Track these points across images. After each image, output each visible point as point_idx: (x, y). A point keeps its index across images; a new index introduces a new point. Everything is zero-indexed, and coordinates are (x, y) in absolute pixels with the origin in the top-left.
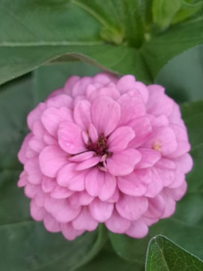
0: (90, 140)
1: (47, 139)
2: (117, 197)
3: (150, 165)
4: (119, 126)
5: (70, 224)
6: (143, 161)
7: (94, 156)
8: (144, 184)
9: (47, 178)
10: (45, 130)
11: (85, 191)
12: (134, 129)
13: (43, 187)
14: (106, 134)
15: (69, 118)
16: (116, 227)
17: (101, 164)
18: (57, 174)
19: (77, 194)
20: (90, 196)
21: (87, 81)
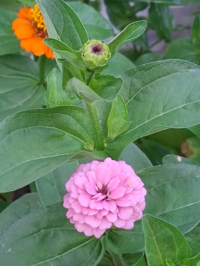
0: (98, 188)
1: (80, 191)
2: (118, 210)
3: (130, 192)
4: (111, 179)
5: (98, 228)
6: (127, 190)
7: (103, 195)
8: (129, 201)
9: (84, 207)
10: (77, 187)
11: (104, 209)
12: (119, 178)
13: (83, 213)
14: (105, 184)
15: (87, 180)
16: (119, 225)
17: (107, 197)
18: (89, 205)
19: (100, 211)
20: (106, 210)
21: (88, 165)
